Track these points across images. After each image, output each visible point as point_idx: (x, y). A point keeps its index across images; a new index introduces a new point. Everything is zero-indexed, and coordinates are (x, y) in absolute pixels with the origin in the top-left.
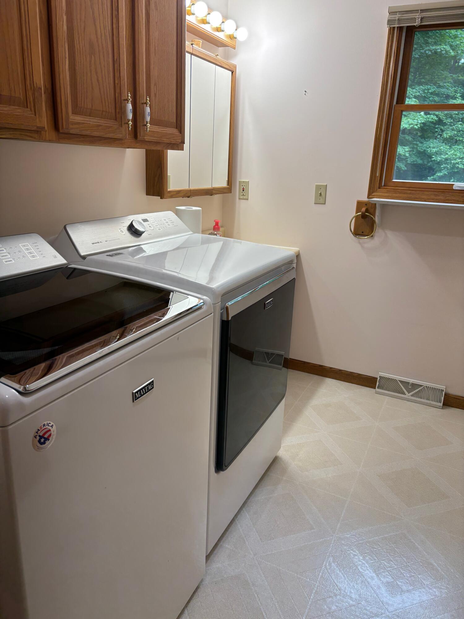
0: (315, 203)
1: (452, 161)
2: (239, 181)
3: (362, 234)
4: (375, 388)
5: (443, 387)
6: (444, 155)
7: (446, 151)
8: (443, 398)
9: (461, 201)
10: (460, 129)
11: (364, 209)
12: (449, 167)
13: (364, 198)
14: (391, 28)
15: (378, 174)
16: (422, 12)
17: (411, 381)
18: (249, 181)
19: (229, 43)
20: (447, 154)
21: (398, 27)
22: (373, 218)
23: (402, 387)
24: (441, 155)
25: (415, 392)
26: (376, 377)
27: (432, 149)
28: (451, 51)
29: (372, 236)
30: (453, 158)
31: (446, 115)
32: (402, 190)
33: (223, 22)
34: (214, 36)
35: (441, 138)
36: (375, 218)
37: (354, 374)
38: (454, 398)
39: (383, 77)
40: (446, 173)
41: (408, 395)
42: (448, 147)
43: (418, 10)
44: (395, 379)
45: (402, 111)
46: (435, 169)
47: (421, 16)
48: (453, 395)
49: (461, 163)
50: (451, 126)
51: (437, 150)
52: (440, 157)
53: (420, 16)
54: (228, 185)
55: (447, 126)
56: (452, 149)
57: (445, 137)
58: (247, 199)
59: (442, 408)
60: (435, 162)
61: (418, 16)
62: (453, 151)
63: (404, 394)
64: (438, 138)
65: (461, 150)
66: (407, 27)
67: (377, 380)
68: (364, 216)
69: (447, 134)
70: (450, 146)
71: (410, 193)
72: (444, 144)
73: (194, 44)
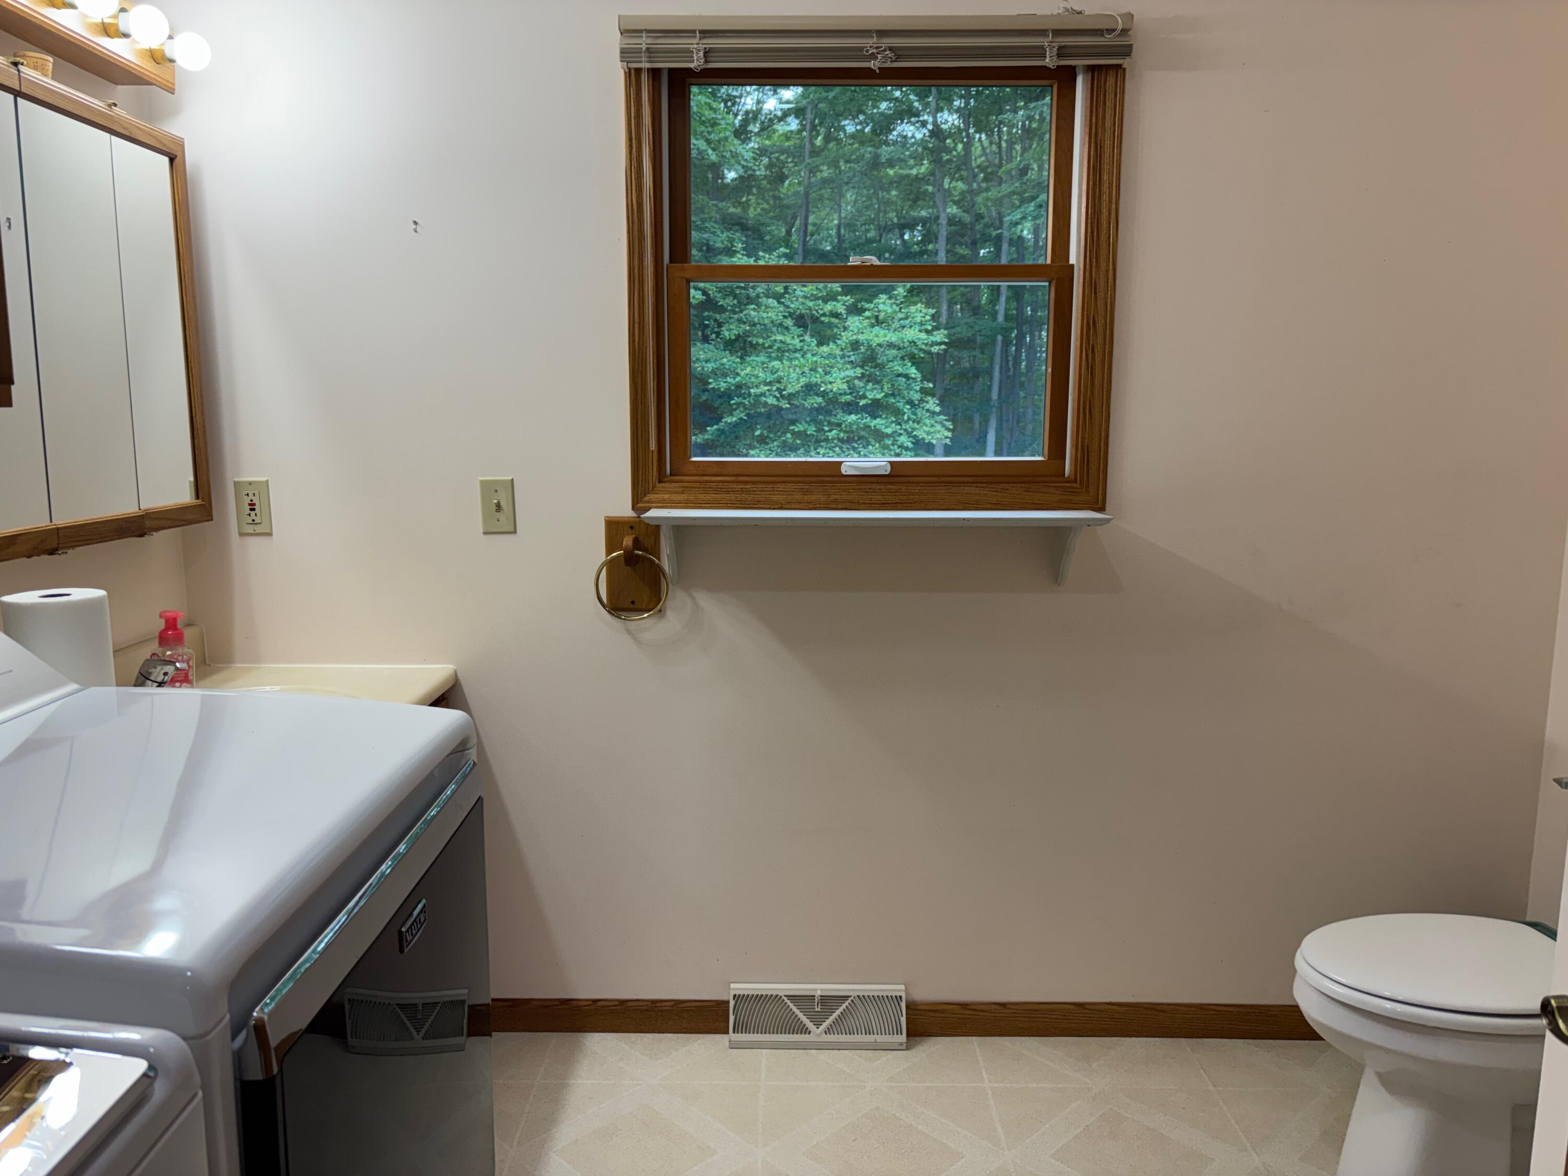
0: (485, 533)
1: (752, 391)
2: (235, 483)
3: (632, 606)
4: (727, 1032)
5: (898, 989)
6: (732, 376)
7: (735, 369)
8: (903, 1020)
9: (864, 503)
10: (756, 320)
11: (628, 541)
12: (747, 403)
13: (624, 510)
14: (630, 69)
15: (653, 445)
16: (704, 37)
17: (819, 989)
18: (267, 481)
19: (155, 74)
20: (738, 374)
21: (648, 69)
22: (653, 561)
23: (797, 1012)
24: (726, 377)
25: (831, 1018)
26: (725, 998)
27: (704, 363)
28: (710, 152)
29: (660, 611)
30: (753, 383)
31: (720, 290)
32: (719, 482)
33: (123, 10)
34: (94, 48)
35: (718, 340)
36: (659, 559)
37: (663, 1004)
38: (930, 1011)
39: (627, 193)
40: (743, 415)
41: (817, 1033)
42: (738, 360)
43: (694, 31)
44: (775, 993)
45: (688, 281)
46: (718, 408)
47: (705, 46)
48: (926, 1004)
49: (771, 395)
50: (735, 313)
51: (715, 367)
52: (725, 382)
53: (701, 46)
54: (197, 497)
55: (727, 313)
56: (745, 362)
57: (728, 338)
58: (270, 534)
59: (907, 1046)
60: (717, 393)
61: (695, 44)
62: (749, 369)
63: (807, 1031)
64: (712, 340)
65: (765, 365)
66: (671, 70)
67: (728, 1007)
68: (630, 559)
69: (730, 330)
70: (742, 358)
71: (742, 491)
72: (727, 352)
73: (22, 64)
